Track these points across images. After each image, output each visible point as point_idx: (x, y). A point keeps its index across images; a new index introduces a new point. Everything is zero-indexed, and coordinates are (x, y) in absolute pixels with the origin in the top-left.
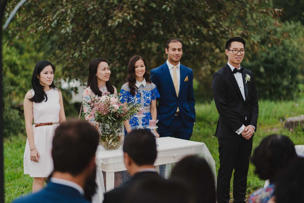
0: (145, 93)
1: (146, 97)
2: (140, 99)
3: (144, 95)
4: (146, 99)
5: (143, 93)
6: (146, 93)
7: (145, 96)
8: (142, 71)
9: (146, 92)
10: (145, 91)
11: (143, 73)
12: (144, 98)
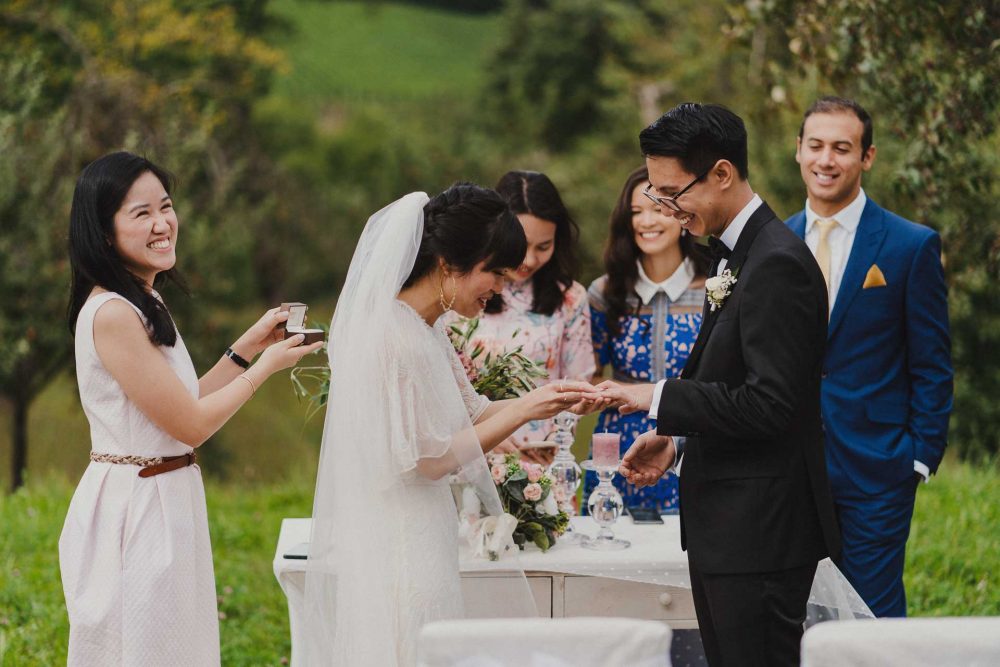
0: (675, 327)
1: (675, 344)
2: (648, 351)
3: (669, 334)
4: (675, 353)
5: (667, 326)
6: (680, 325)
7: (673, 339)
8: (659, 228)
9: (683, 321)
10: (675, 317)
11: (663, 235)
12: (669, 347)
